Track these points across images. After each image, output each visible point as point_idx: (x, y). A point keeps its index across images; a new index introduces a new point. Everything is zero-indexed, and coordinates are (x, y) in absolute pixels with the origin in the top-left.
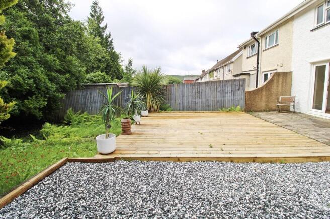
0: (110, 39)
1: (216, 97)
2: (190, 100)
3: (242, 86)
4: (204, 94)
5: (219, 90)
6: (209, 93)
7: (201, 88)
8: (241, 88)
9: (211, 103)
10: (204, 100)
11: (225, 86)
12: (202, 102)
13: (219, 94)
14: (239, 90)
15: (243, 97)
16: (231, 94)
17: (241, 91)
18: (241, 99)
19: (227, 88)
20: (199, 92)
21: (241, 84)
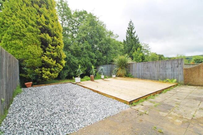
0: (137, 38)
1: (160, 72)
2: (143, 72)
3: (180, 64)
4: (151, 69)
5: (161, 66)
6: (154, 69)
7: (149, 65)
8: (179, 65)
9: (156, 76)
10: (151, 73)
11: (166, 64)
12: (150, 74)
13: (161, 69)
14: (177, 67)
15: (181, 72)
16: (171, 70)
17: (180, 68)
18: (180, 74)
19: (167, 66)
20: (148, 68)
21: (179, 63)
